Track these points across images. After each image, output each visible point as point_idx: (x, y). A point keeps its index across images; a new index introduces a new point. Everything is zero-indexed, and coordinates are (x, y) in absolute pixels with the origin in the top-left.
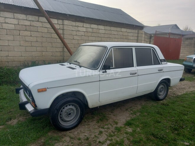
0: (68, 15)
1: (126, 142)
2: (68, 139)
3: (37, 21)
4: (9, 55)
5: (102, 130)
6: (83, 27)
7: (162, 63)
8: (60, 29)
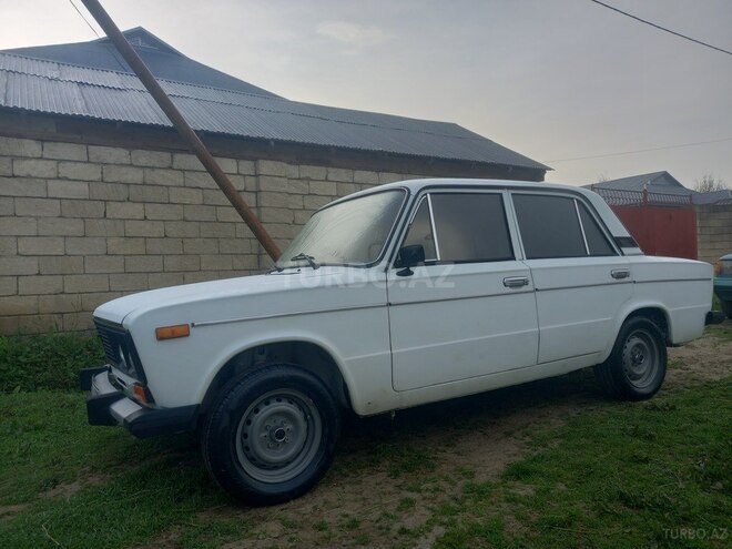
0: (272, 143)
1: (515, 529)
2: (274, 528)
3: (166, 166)
4: (66, 290)
5: (414, 496)
6: (326, 180)
7: (625, 250)
8: (245, 191)
